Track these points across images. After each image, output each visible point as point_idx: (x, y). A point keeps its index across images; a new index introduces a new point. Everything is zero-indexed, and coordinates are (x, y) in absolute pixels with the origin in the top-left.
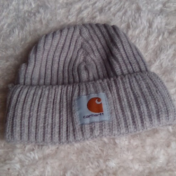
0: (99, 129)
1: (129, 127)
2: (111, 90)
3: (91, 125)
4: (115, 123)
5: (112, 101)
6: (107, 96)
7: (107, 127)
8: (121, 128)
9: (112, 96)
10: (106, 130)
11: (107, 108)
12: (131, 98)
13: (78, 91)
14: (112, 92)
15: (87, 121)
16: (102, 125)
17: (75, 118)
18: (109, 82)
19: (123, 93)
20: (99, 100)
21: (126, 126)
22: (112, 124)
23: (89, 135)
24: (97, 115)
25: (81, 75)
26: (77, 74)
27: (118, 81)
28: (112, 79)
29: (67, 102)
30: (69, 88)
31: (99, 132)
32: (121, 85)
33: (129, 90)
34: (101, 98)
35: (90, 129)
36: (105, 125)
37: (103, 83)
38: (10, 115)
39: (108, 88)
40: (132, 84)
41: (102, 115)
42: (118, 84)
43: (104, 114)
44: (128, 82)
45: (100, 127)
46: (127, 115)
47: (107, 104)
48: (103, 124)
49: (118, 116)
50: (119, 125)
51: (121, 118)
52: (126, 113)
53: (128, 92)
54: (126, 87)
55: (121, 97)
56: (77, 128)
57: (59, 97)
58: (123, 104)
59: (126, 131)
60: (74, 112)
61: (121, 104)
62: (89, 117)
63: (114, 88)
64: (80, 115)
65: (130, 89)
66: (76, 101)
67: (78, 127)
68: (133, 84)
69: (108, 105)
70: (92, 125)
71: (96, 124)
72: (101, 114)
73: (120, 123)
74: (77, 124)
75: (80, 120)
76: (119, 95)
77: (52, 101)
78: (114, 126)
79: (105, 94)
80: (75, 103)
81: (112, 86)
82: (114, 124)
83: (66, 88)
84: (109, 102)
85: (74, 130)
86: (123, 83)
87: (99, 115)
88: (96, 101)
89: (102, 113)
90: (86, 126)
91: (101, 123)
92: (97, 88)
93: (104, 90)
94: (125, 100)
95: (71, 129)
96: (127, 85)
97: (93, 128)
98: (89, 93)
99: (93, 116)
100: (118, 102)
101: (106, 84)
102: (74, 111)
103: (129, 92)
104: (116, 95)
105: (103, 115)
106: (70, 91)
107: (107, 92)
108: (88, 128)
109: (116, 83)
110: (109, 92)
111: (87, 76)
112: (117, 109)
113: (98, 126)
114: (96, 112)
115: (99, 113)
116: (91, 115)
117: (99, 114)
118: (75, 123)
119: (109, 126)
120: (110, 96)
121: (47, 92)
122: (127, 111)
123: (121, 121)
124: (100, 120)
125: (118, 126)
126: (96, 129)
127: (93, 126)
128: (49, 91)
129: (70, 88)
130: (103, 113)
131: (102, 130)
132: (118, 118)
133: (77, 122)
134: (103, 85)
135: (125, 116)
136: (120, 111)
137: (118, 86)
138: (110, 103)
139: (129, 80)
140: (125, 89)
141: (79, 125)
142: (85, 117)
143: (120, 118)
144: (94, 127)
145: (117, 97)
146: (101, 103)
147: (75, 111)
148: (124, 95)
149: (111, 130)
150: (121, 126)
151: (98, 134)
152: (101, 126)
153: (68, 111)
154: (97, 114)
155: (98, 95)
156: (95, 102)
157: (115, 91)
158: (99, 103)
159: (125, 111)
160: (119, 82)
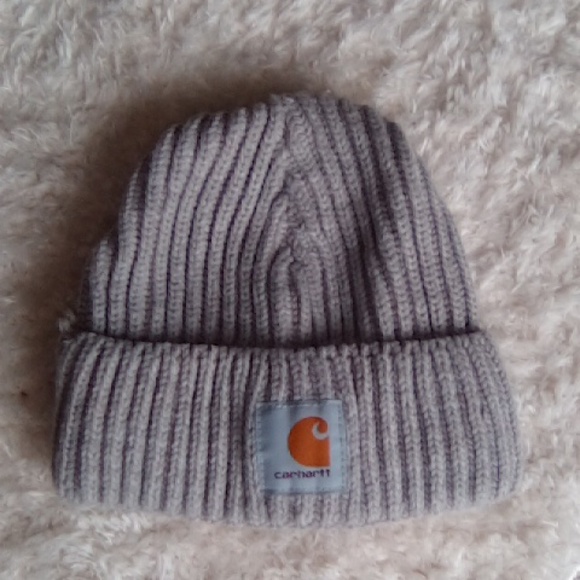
0: (313, 509)
1: (391, 508)
2: (359, 391)
3: (292, 499)
4: (357, 497)
5: (357, 429)
6: (346, 412)
7: (334, 507)
8: (371, 511)
9: (359, 412)
10: (331, 516)
11: (342, 453)
12: (410, 427)
13: (266, 381)
14: (361, 399)
15: (284, 485)
16: (322, 501)
17: (251, 468)
18: (357, 360)
19: (392, 405)
20: (323, 426)
21: (384, 504)
22: (349, 500)
23: (285, 519)
24: (311, 474)
26: (265, 304)
27: (381, 366)
28: (366, 350)
29: (231, 406)
30: (240, 363)
31: (312, 517)
32: (389, 381)
33: (408, 397)
34: (327, 422)
35: (290, 505)
36: (329, 504)
37: (337, 361)
38: (69, 431)
39: (351, 384)
40: (419, 380)
41: (325, 474)
42: (381, 373)
43: (331, 474)
44: (409, 368)
45: (315, 505)
46: (390, 478)
47: (341, 439)
48: (326, 502)
49: (366, 475)
50: (366, 503)
51: (374, 481)
52: (389, 470)
53: (404, 404)
54: (403, 388)
55: (384, 420)
56: (254, 499)
57: (208, 388)
58: (386, 442)
59: (381, 516)
60: (249, 451)
62: (289, 475)
63: (368, 384)
64: (267, 464)
65: (411, 396)
67: (256, 495)
68: (423, 381)
69: (344, 443)
70: (296, 500)
71: (306, 497)
72: (322, 472)
73: (369, 497)
74: (255, 486)
75: (266, 478)
76: (377, 409)
77: (190, 400)
78: (351, 509)
79: (339, 402)
80: (254, 423)
81: (362, 378)
82: (353, 501)
83: (231, 359)
84: (349, 436)
85: (246, 500)
86: (396, 370)
87: (316, 474)
88: (314, 430)
89: (325, 469)
90: (279, 498)
91: (320, 498)
92: (321, 383)
93: (338, 389)
94: (393, 427)
95: (239, 493)
96: (405, 382)
97: (298, 509)
98: (297, 398)
99: (301, 475)
100: (372, 430)
101: (348, 368)
102: (251, 447)
103: (407, 405)
104: (370, 408)
105: (328, 475)
106: (242, 374)
107: (347, 399)
108: (285, 506)
109: (375, 371)
110: (354, 398)
111: (294, 316)
112: (367, 453)
113: (312, 502)
114: (310, 465)
115: (319, 469)
116: (295, 473)
117: (318, 472)
118: (251, 482)
119: (340, 505)
120: (353, 411)
121: (175, 370)
122: (394, 463)
123: (372, 491)
124: (318, 488)
125: (364, 506)
126: (305, 512)
127: (299, 502)
128: (181, 366)
129: (243, 366)
130: (328, 471)
131: (322, 515)
132: (367, 481)
133: (255, 482)
134: (339, 368)
135: (386, 476)
136: (373, 459)
137: (381, 382)
138: (352, 436)
139: (414, 362)
140: (398, 394)
141: (261, 491)
142: (278, 475)
143: (371, 483)
144: (302, 505)
145: (371, 415)
146: (327, 439)
147: (254, 449)
148: (392, 413)
149: (345, 515)
150: (370, 504)
151: (310, 520)
152: (318, 503)
153: (235, 438)
154: (313, 469)
155: (320, 410)
156: (311, 434)
157: (368, 397)
158: (321, 437)
159: (388, 463)
160: (385, 367)
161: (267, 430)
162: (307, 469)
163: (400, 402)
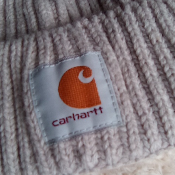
0: (95, 149)
2: (114, 41)
3: (74, 143)
4: (135, 128)
5: (119, 70)
6: (106, 59)
7: (116, 144)
8: (152, 140)
9: (118, 57)
10: (114, 151)
13: (35, 54)
14: (117, 47)
16: (102, 138)
17: (32, 125)
18: (107, 21)
19: (144, 45)
20: (87, 72)
21: (162, 131)
22: (128, 132)
23: (73, 166)
24: (86, 115)
25: (39, 13)
26: (32, 13)
27: (126, 18)
28: (112, 14)
29: (12, 82)
30: (14, 47)
31: (96, 156)
32: (136, 26)
33: (156, 36)
34: (91, 68)
35: (73, 151)
36: (109, 138)
37: (90, 26)
39: (105, 39)
40: (162, 21)
41: (98, 112)
42: (128, 24)
44: (151, 16)
45: (97, 144)
46: (161, 104)
47: (107, 81)
48: (106, 138)
49: (138, 108)
50: (145, 133)
51: (147, 112)
52: (158, 98)
53: (154, 42)
54: (150, 30)
55: (141, 58)
56: (41, 152)
58: (148, 74)
59: (163, 144)
60: (28, 111)
61: (141, 74)
62: (65, 121)
63: (120, 35)
64: (45, 117)
65: (159, 35)
66: (31, 82)
67: (42, 148)
68: (165, 21)
69: (110, 83)
70: (78, 143)
71: (86, 137)
72: (95, 110)
73: (146, 126)
74: (39, 141)
75: (47, 130)
76: (133, 52)
78: (132, 139)
80: (29, 86)
81: (114, 31)
82: (131, 132)
83: (7, 48)
84: (113, 76)
85: (35, 155)
86: (141, 20)
87: (90, 114)
88: (81, 77)
89: (97, 107)
90: (62, 145)
91: (99, 136)
92: (80, 42)
93: (95, 44)
94: (151, 63)
95: (28, 152)
96: (150, 25)
97: (82, 151)
98: (61, 57)
99: (76, 117)
100: (133, 69)
101: (100, 27)
102: (29, 106)
103: (157, 41)
104: (126, 53)
105: (101, 112)
106: (16, 55)
107: (105, 49)
108: (69, 151)
109: (123, 24)
110: (110, 48)
111: (54, 14)
112: (134, 88)
113: (93, 143)
114: (83, 107)
115: (92, 109)
116: (70, 117)
117: (92, 112)
118: (35, 138)
119: (121, 138)
120: (112, 57)
122: (161, 91)
123: (147, 120)
125: (143, 136)
127: (80, 144)
129: (16, 48)
130: (100, 108)
131: (105, 152)
132: (140, 113)
133: (38, 137)
134: (93, 30)
135: (157, 105)
136: (141, 93)
137: (130, 29)
138: (115, 76)
140: (147, 36)
141: (45, 143)
142: (56, 123)
143: (144, 114)
144: (83, 146)
145: (129, 58)
146: (93, 81)
147: (32, 107)
148: (147, 52)
149: (127, 147)
150: (149, 133)
151: (96, 161)
152: (99, 141)
153: (17, 106)
154: (86, 110)
155: (83, 60)
156: (78, 80)
157: (123, 44)
158: (88, 80)
159: (155, 92)
160: (130, 19)
161: (39, 88)
162: (80, 111)
163: (151, 41)
